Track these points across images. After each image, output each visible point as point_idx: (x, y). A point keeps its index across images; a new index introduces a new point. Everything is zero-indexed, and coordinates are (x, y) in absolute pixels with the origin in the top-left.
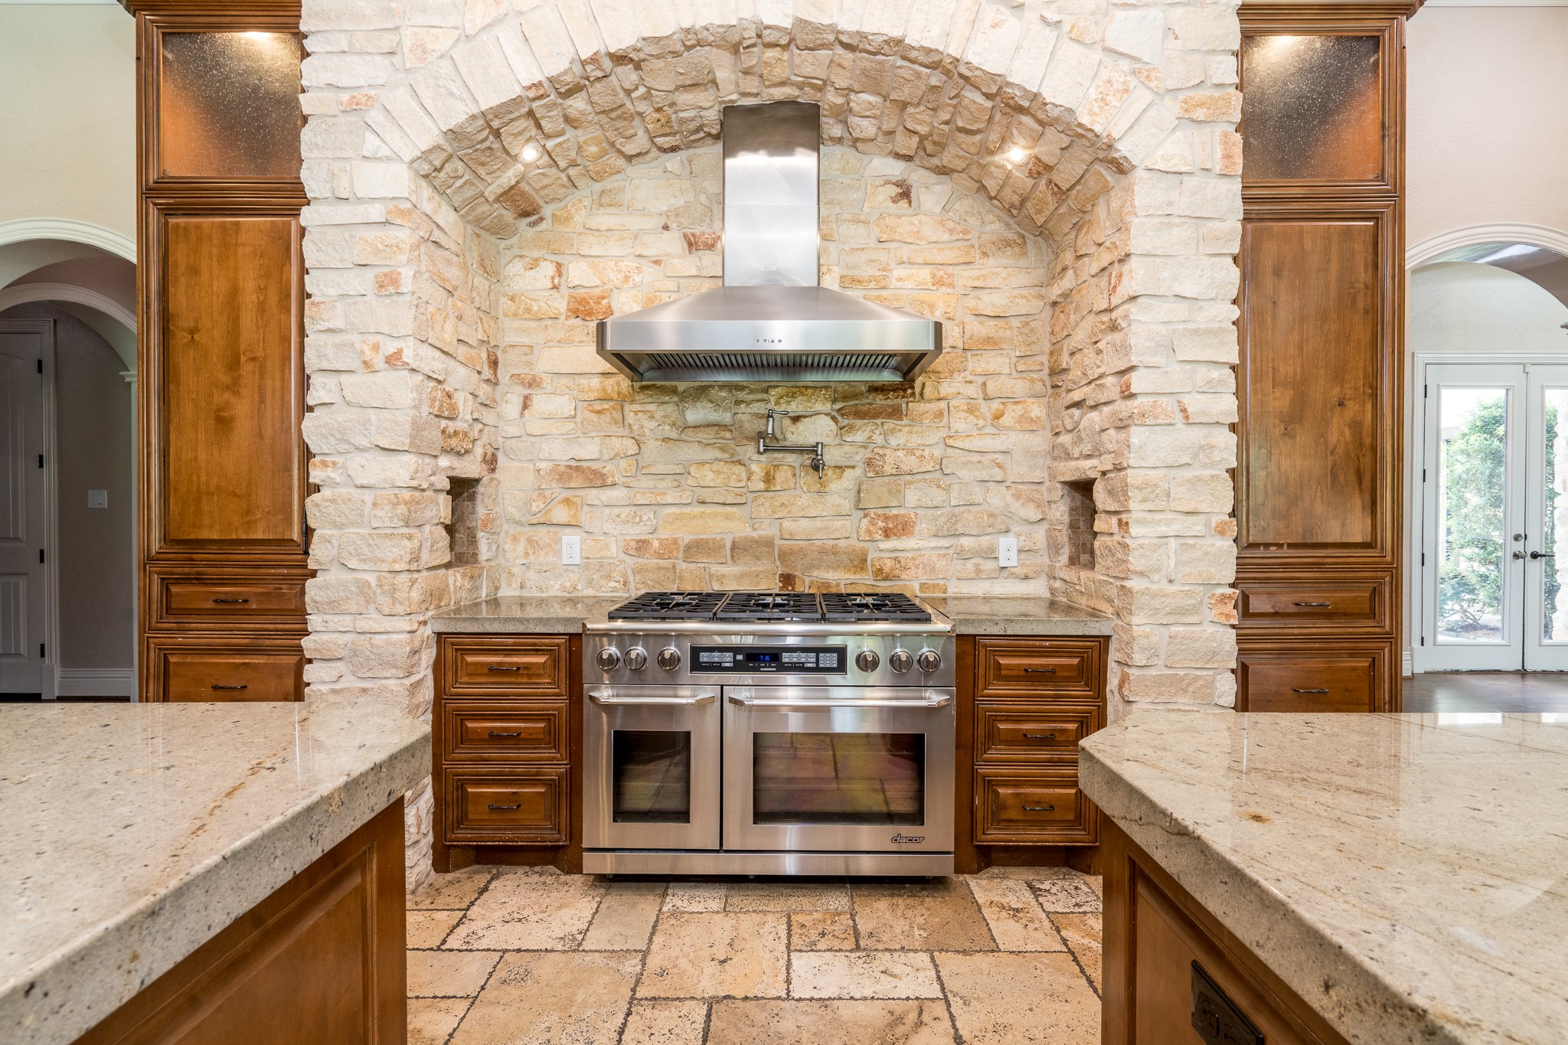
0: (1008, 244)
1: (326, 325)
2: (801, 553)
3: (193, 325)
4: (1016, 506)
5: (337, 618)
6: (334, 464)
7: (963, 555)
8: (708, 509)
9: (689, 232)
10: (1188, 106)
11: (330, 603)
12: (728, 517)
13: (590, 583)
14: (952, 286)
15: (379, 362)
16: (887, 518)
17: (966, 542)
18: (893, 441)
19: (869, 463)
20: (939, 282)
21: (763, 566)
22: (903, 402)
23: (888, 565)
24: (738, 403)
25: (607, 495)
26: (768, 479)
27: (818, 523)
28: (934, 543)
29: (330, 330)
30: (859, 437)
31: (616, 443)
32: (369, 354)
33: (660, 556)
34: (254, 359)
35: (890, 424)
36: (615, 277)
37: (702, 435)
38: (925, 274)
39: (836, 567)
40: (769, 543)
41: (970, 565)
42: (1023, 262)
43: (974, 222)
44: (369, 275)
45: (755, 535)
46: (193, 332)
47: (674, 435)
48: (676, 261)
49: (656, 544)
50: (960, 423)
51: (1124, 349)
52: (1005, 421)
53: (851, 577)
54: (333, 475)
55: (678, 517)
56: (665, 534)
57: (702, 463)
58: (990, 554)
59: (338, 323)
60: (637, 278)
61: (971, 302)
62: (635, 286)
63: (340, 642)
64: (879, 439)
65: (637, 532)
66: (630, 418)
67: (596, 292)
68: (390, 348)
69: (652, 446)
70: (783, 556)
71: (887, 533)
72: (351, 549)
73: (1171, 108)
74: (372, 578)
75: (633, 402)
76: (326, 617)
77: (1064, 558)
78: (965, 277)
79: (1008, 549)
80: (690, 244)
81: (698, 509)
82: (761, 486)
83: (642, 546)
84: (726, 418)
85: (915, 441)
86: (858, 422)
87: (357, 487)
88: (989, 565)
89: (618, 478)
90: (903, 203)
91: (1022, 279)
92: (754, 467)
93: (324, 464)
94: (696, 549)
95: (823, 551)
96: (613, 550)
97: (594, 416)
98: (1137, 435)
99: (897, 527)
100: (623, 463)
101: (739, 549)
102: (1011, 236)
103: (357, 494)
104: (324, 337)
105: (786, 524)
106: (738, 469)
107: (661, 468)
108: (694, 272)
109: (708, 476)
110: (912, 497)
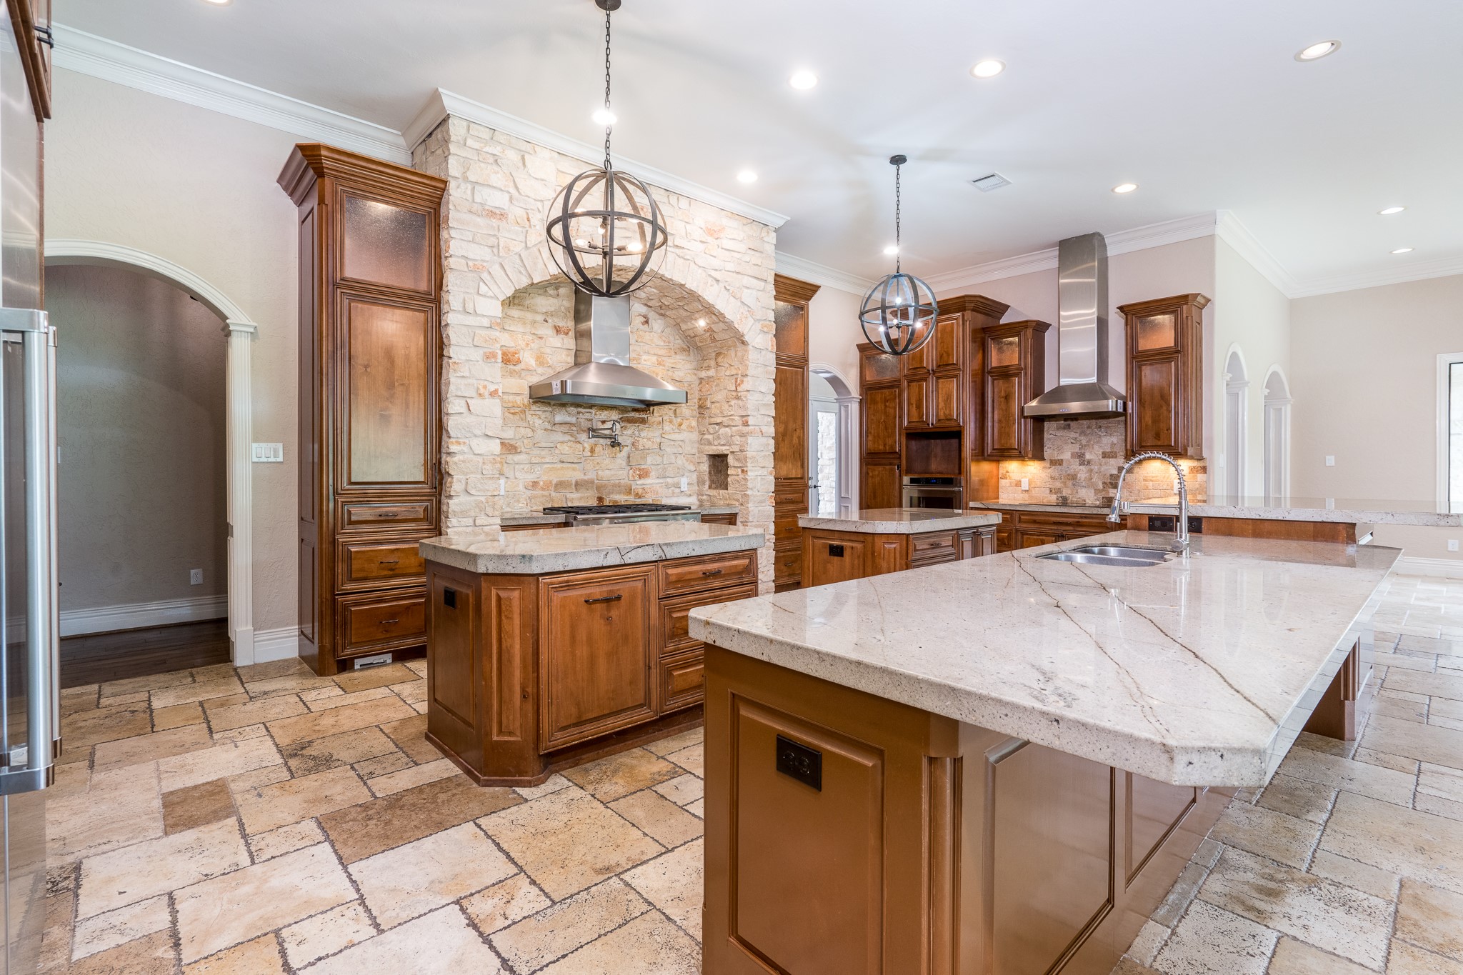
0: (684, 350)
1: (462, 374)
2: (605, 486)
3: (366, 363)
4: (687, 465)
5: (465, 520)
6: (464, 443)
7: (667, 486)
8: (565, 465)
9: (557, 324)
10: (764, 326)
11: (461, 512)
12: (574, 469)
13: (508, 505)
14: (664, 366)
15: (487, 394)
16: (640, 470)
17: (669, 480)
18: (642, 435)
19: (633, 444)
20: (659, 364)
21: (589, 493)
22: (646, 416)
23: (640, 491)
24: (579, 413)
25: (517, 458)
26: (592, 451)
27: (613, 472)
28: (658, 481)
29: (463, 377)
30: (629, 432)
31: (522, 430)
32: (482, 391)
33: (543, 489)
34: (402, 385)
35: (641, 426)
36: (522, 344)
37: (565, 428)
38: (654, 359)
39: (620, 493)
40: (592, 482)
41: (670, 490)
42: (688, 359)
43: (672, 338)
44: (481, 351)
45: (586, 478)
46: (366, 366)
47: (549, 428)
48: (551, 339)
49: (541, 483)
50: (667, 427)
51: (745, 408)
52: (683, 427)
53: (626, 497)
54: (464, 449)
55: (551, 470)
56: (545, 478)
57: (563, 442)
58: (677, 486)
59: (467, 374)
60: (532, 345)
61: (670, 373)
62: (531, 349)
63: (468, 531)
64: (637, 433)
65: (531, 477)
66: (529, 418)
67: (512, 350)
68: (492, 388)
69: (540, 433)
70: (598, 488)
71: (640, 476)
72: (473, 485)
73: (758, 326)
74: (483, 499)
75: (530, 409)
76: (460, 520)
77: (707, 486)
78: (669, 362)
79: (684, 482)
80: (557, 331)
81: (560, 465)
82: (589, 454)
83: (535, 484)
84: (573, 420)
85: (650, 434)
86: (629, 425)
87: (474, 454)
88: (677, 491)
89: (523, 450)
90: (646, 326)
91: (688, 366)
92: (586, 445)
93: (459, 443)
94: (560, 485)
95: (614, 485)
96: (521, 487)
97: (511, 416)
98: (750, 440)
99: (644, 474)
100: (525, 441)
101: (578, 485)
102: (685, 347)
103: (475, 458)
104: (459, 381)
105: (600, 473)
106: (578, 445)
107: (544, 445)
108: (559, 345)
109: (565, 449)
110: (649, 460)
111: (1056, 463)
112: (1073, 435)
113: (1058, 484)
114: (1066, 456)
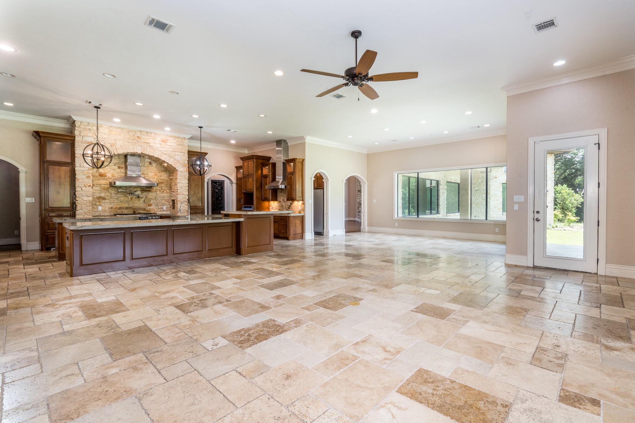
0: (164, 171)
2: (136, 208)
4: (166, 202)
5: (81, 216)
6: (81, 198)
7: (159, 208)
8: (122, 203)
9: (119, 166)
10: (183, 165)
11: (80, 214)
12: (125, 204)
13: (103, 213)
14: (157, 175)
15: (87, 186)
16: (148, 204)
17: (159, 207)
18: (149, 194)
19: (146, 197)
20: (155, 175)
21: (131, 210)
22: (150, 189)
23: (149, 210)
24: (126, 189)
25: (106, 201)
26: (131, 199)
27: (139, 205)
28: (155, 207)
30: (144, 194)
31: (107, 194)
32: (86, 185)
33: (114, 209)
34: (64, 184)
35: (149, 192)
36: (107, 171)
37: (121, 193)
38: (153, 174)
39: (141, 210)
40: (131, 207)
41: (160, 210)
42: (166, 173)
43: (160, 168)
44: (86, 176)
45: (129, 206)
47: (117, 193)
48: (117, 170)
49: (114, 208)
50: (158, 192)
51: (177, 188)
52: (164, 192)
53: (143, 211)
55: (117, 204)
56: (115, 206)
57: (121, 197)
58: (162, 208)
59: (81, 181)
60: (110, 172)
61: (160, 178)
62: (110, 173)
64: (147, 194)
65: (110, 206)
66: (110, 191)
67: (104, 173)
68: (89, 184)
69: (113, 195)
70: (134, 209)
71: (148, 206)
72: (83, 208)
73: (181, 165)
74: (86, 211)
75: (110, 188)
76: (79, 216)
77: (172, 209)
78: (159, 174)
79: (165, 208)
80: (119, 168)
81: (120, 203)
82: (130, 200)
83: (112, 208)
84: (125, 191)
85: (152, 194)
86: (144, 192)
88: (162, 210)
89: (107, 199)
90: (150, 165)
91: (166, 175)
92: (129, 197)
93: (79, 198)
94: (120, 208)
95: (139, 208)
96: (107, 209)
97: (104, 190)
98: (178, 196)
99: (150, 205)
100: (108, 197)
101: (126, 208)
102: (164, 170)
103: (84, 201)
104: (79, 183)
105: (134, 205)
106: (127, 198)
107: (115, 197)
108: (120, 171)
109: (122, 198)
110: (152, 201)
111: (280, 202)
112: (283, 194)
113: (280, 208)
114: (281, 200)
